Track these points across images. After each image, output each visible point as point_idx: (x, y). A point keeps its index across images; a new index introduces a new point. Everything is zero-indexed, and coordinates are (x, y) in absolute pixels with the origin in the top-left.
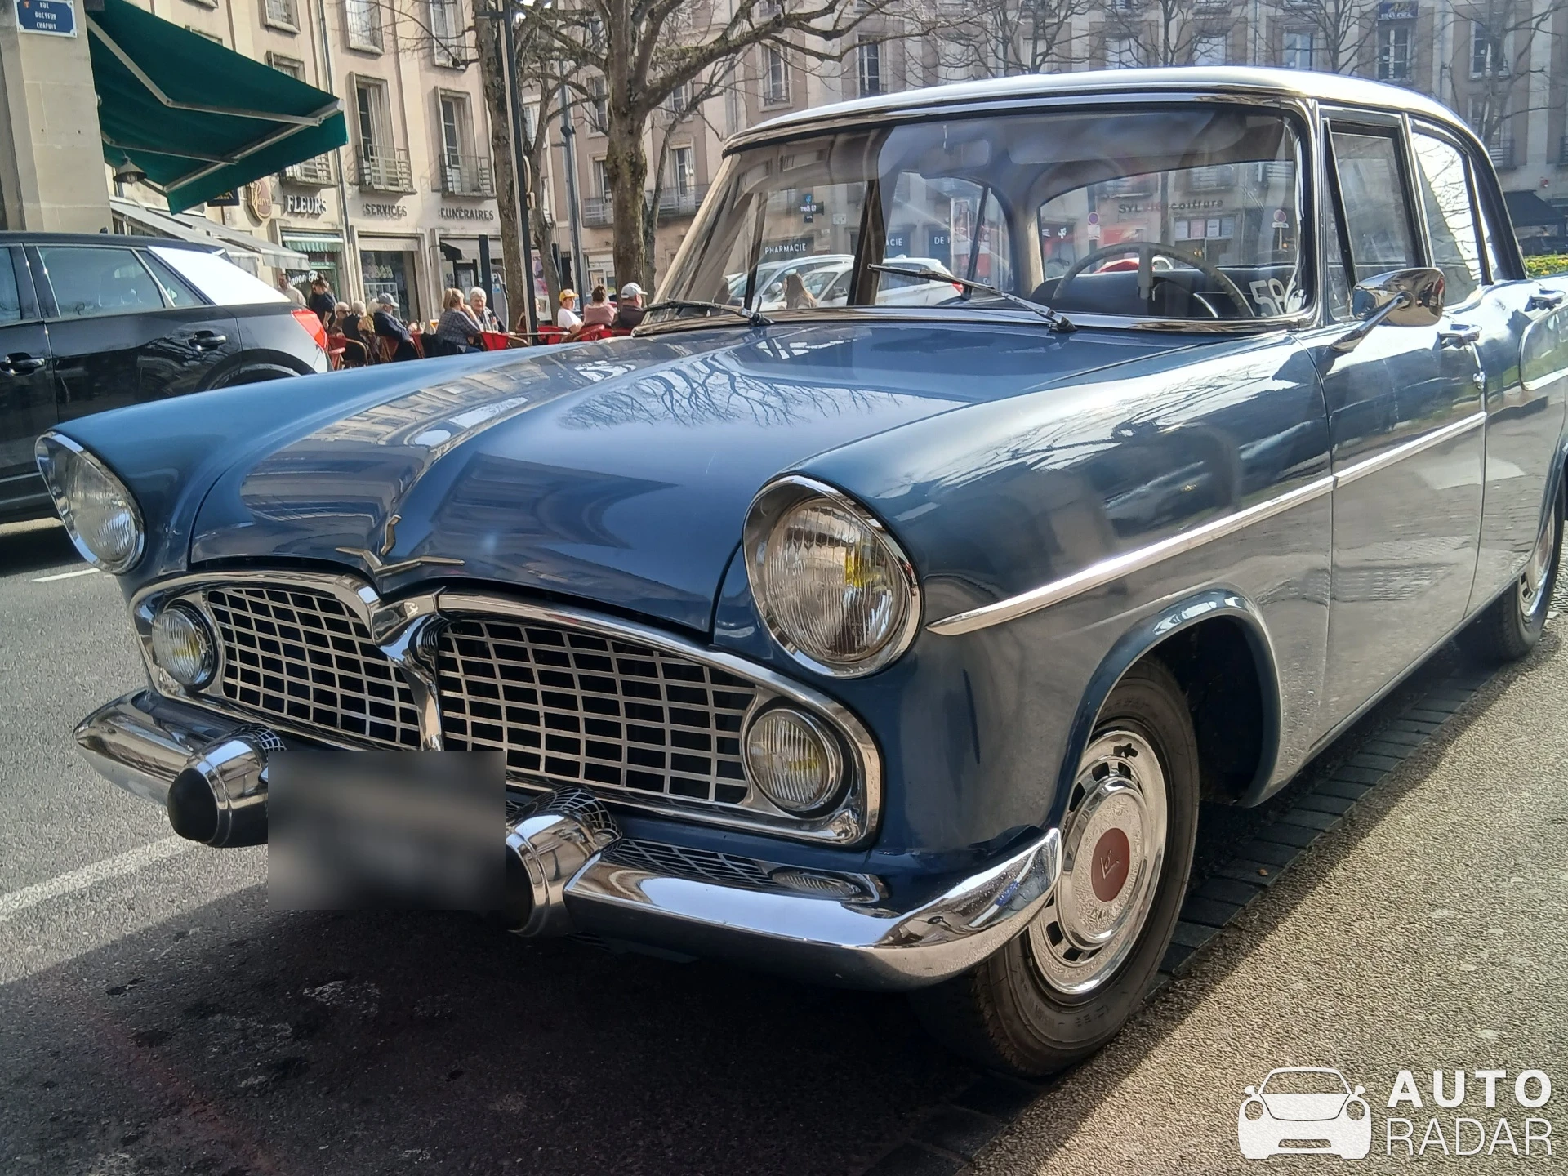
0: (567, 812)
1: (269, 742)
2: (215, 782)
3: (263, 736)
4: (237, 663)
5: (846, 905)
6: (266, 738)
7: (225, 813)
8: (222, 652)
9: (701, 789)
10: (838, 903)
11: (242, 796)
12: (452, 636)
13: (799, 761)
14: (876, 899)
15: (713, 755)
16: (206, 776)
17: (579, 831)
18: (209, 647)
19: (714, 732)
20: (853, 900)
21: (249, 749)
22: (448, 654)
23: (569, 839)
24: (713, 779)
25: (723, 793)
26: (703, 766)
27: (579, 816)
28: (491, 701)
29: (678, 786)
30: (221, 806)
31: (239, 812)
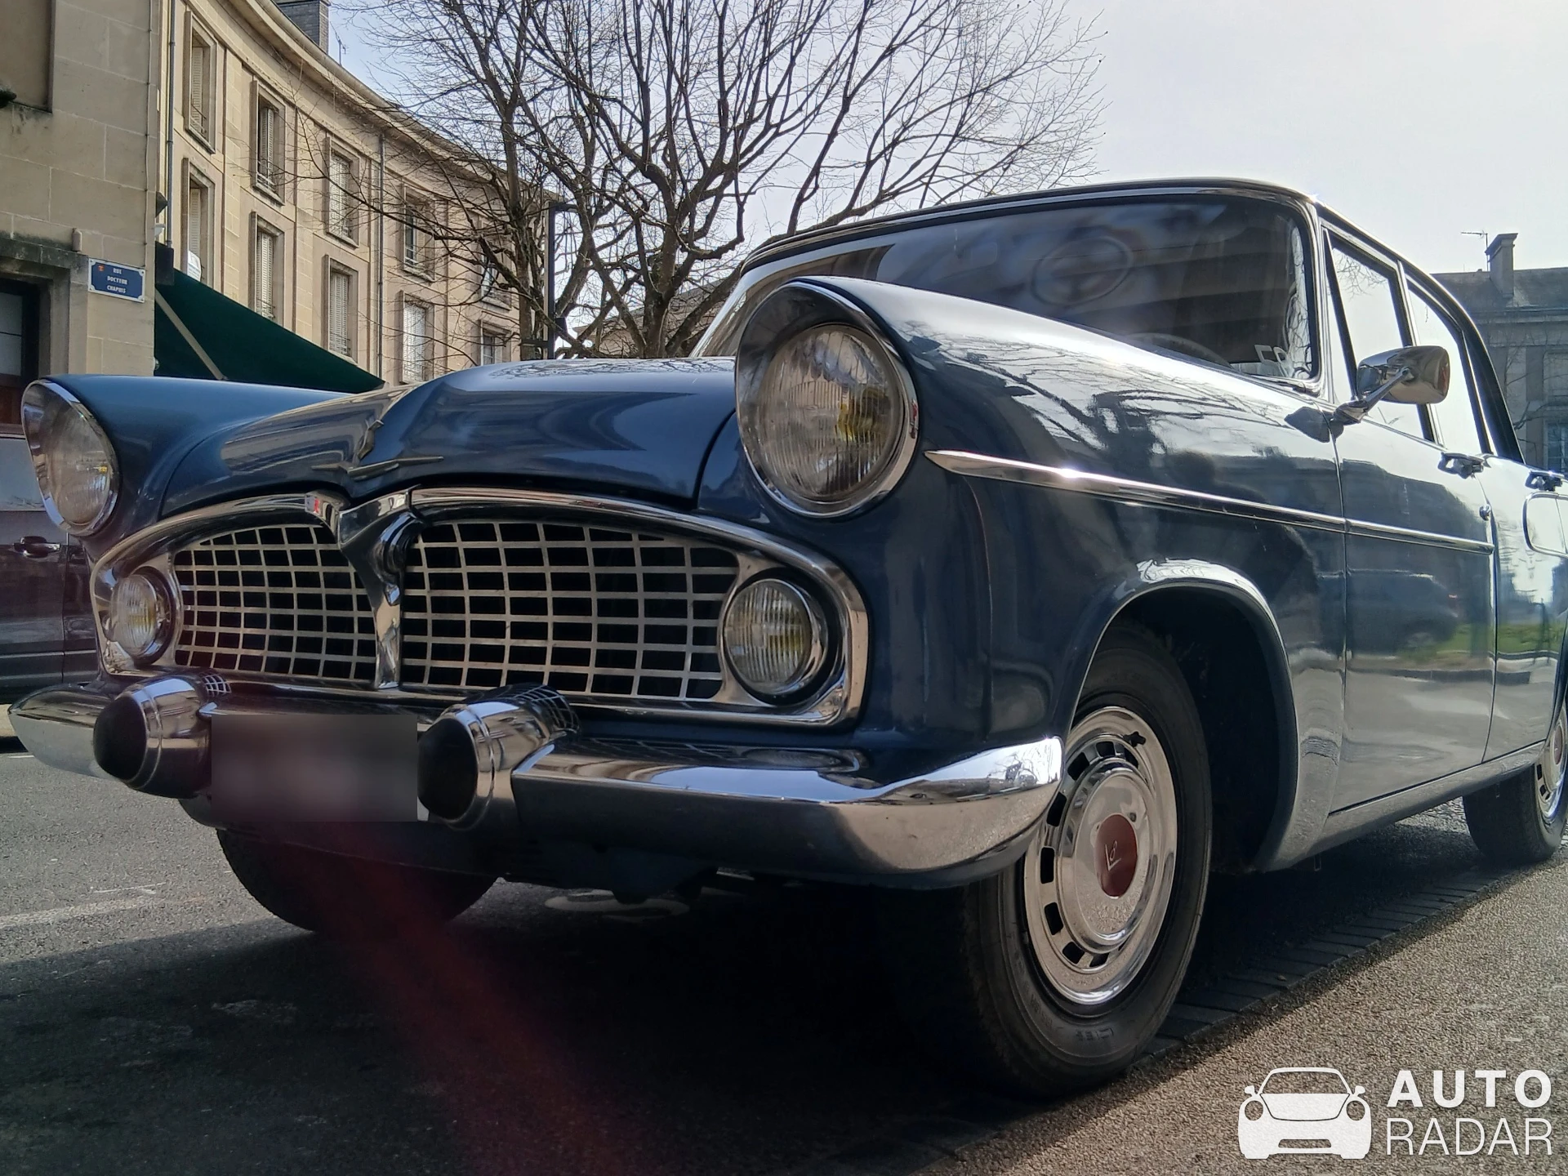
0: (522, 703)
1: (214, 687)
2: (150, 715)
3: (209, 678)
4: (195, 628)
5: (824, 775)
6: (211, 681)
7: (153, 752)
8: (180, 618)
9: (673, 686)
10: (815, 773)
11: (174, 736)
12: (421, 545)
13: (781, 637)
14: (856, 767)
15: (688, 649)
16: (141, 706)
17: (534, 723)
18: (168, 616)
19: (691, 622)
20: (833, 770)
21: (192, 689)
22: (417, 569)
23: (520, 730)
24: (686, 675)
25: (695, 688)
26: (676, 661)
27: (537, 709)
28: (456, 617)
29: (647, 686)
30: (151, 744)
31: (168, 754)
